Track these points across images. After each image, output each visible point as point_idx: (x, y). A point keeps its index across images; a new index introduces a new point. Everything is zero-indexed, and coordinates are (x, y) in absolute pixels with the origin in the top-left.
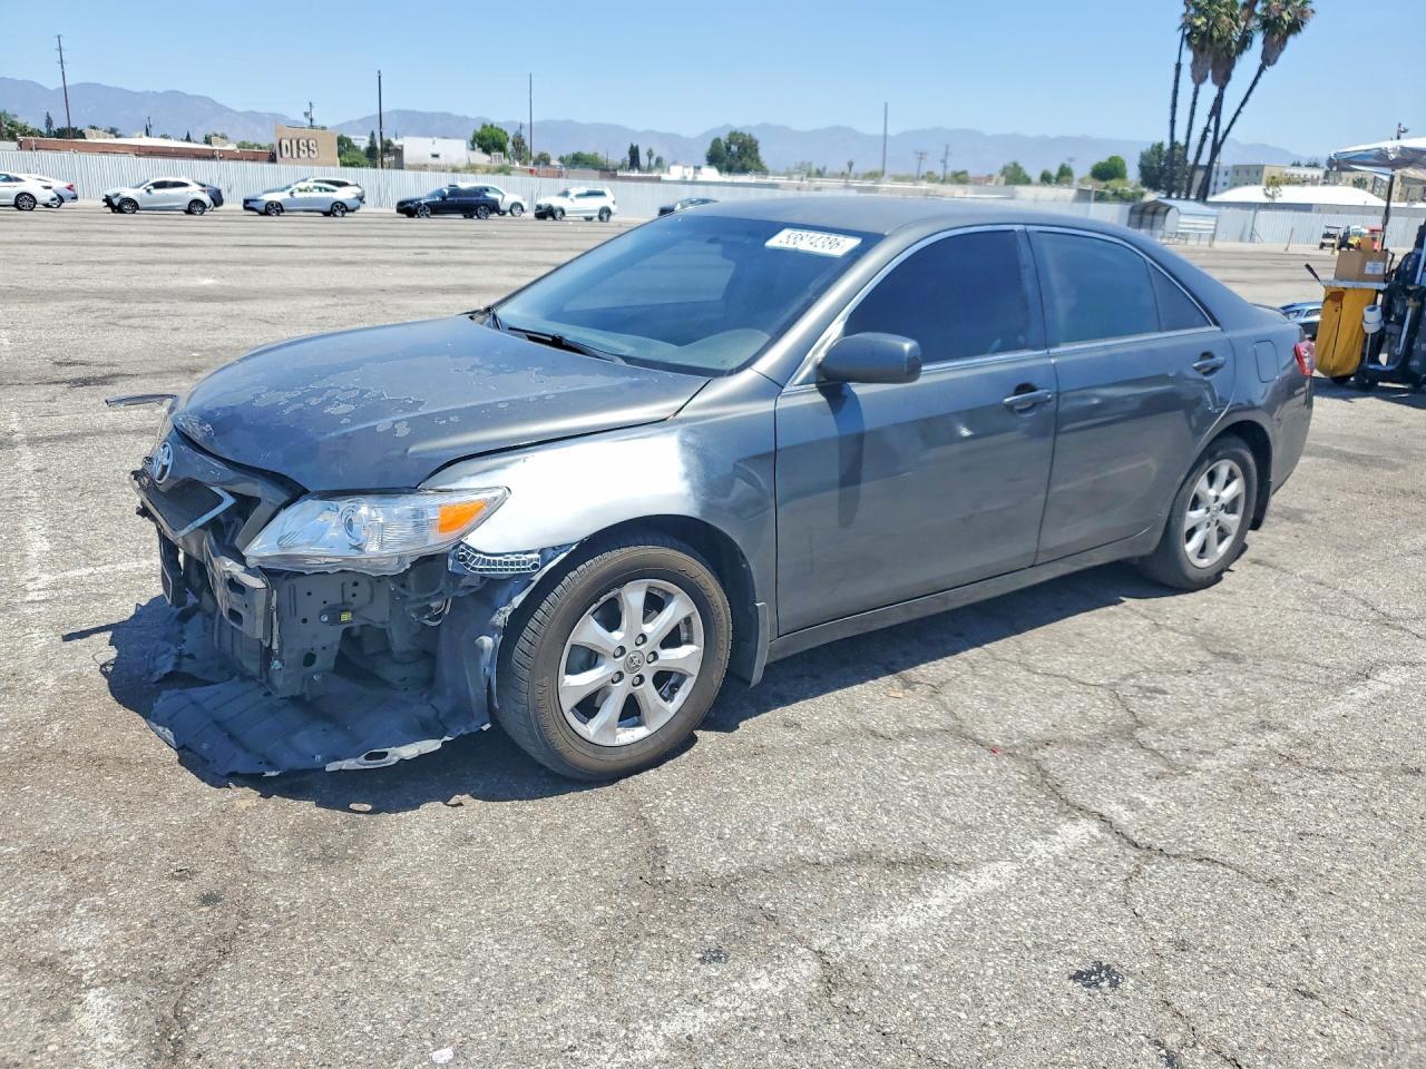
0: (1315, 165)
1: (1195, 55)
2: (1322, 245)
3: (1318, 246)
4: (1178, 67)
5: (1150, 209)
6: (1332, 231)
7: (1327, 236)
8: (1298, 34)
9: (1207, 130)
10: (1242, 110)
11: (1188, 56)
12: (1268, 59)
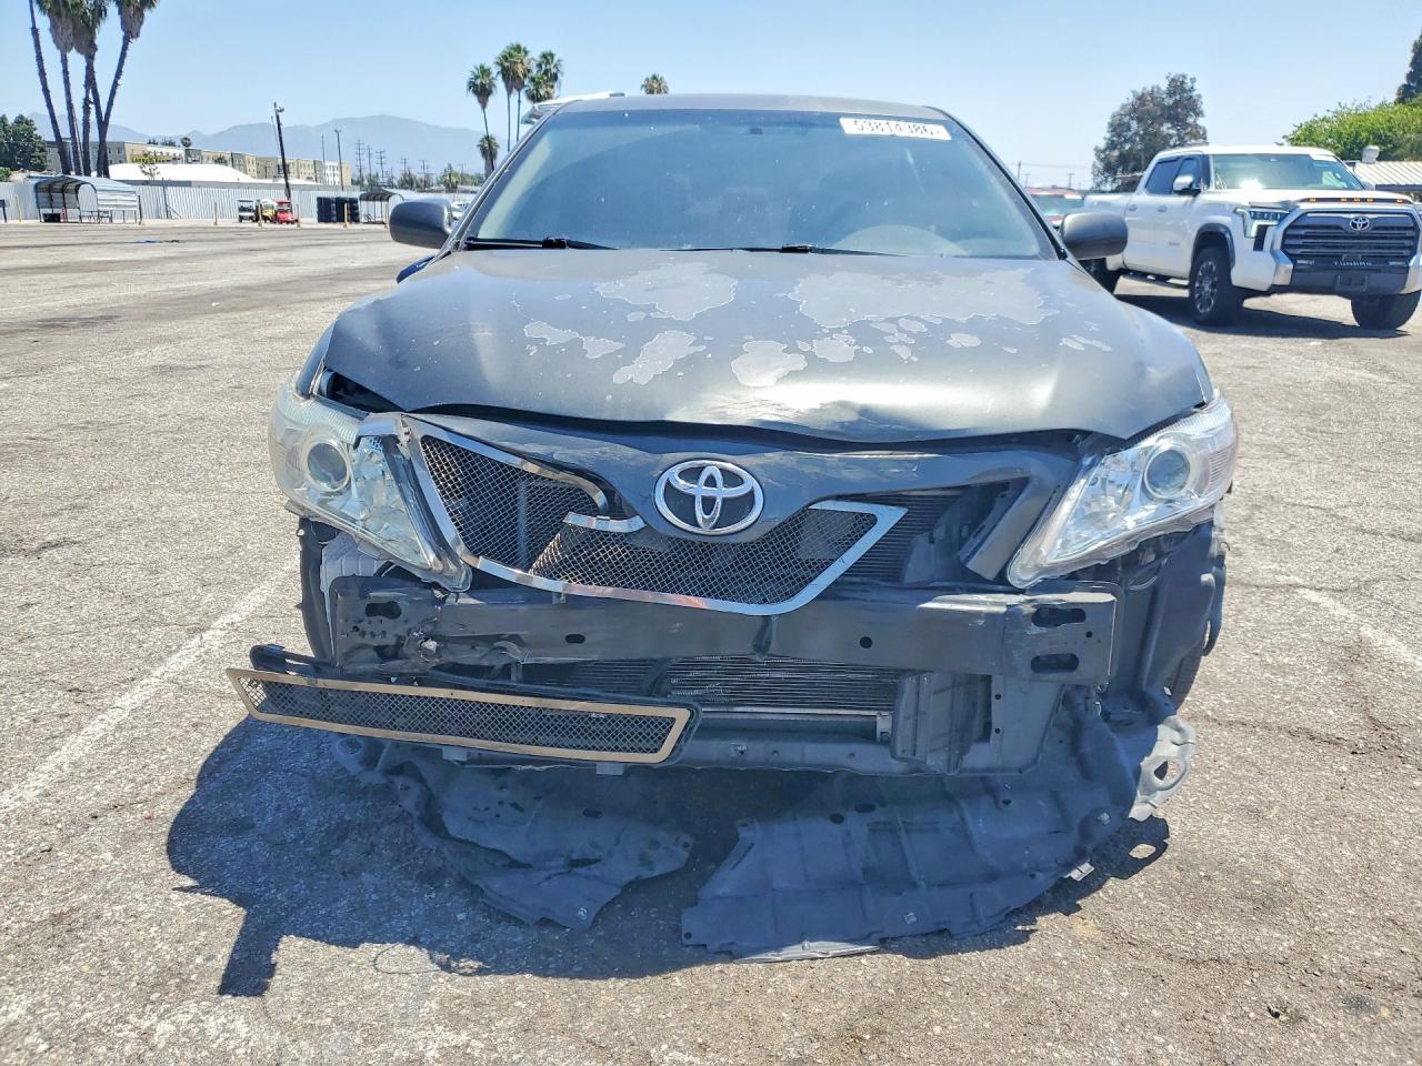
0: (171, 144)
1: (52, 21)
2: (241, 218)
3: (237, 220)
4: (35, 31)
5: (58, 186)
6: (246, 205)
7: (242, 209)
8: (152, 8)
9: (86, 101)
10: (119, 82)
11: (44, 22)
12: (130, 32)
